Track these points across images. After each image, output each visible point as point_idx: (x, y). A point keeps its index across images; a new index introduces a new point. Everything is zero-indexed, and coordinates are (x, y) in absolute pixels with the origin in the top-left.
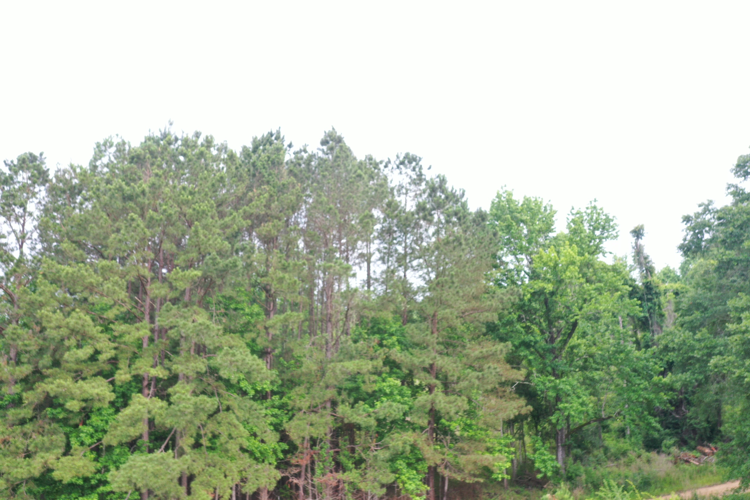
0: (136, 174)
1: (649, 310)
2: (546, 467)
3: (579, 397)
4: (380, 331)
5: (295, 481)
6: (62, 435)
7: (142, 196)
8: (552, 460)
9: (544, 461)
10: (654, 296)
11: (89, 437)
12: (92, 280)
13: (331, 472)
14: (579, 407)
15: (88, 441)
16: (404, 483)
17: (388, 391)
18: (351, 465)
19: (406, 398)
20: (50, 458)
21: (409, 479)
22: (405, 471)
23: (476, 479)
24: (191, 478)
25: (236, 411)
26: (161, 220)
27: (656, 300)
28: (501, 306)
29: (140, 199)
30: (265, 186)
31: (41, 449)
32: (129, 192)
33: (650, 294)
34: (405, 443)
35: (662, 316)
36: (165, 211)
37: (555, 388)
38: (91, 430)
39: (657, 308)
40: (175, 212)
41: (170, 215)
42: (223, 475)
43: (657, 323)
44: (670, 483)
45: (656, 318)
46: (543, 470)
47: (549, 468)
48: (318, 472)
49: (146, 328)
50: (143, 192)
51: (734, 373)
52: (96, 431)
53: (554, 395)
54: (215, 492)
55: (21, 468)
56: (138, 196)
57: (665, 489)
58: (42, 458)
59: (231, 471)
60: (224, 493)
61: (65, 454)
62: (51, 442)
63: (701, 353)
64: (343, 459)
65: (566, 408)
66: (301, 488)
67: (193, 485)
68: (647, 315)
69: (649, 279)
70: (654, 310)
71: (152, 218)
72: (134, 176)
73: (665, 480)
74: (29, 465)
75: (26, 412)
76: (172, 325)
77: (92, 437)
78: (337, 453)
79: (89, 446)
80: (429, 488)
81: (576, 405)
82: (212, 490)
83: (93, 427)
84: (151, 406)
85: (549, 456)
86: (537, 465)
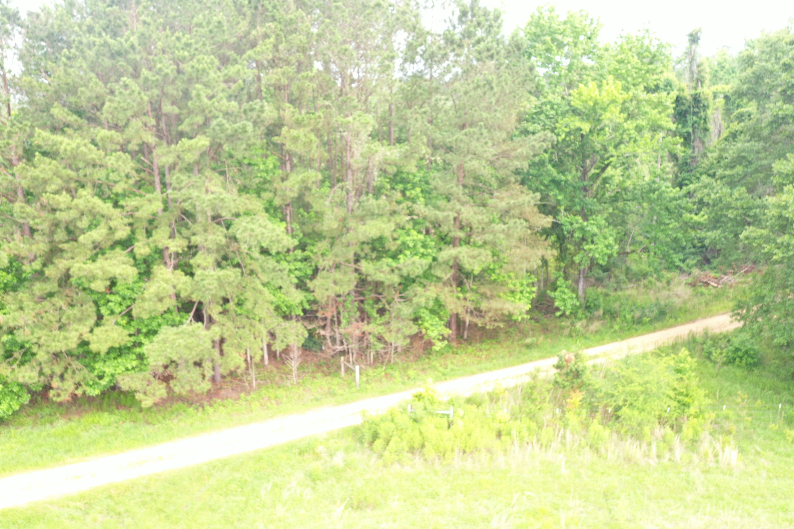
0: (120, 19)
1: (693, 125)
2: (565, 305)
3: (605, 238)
4: (403, 181)
5: (322, 332)
6: (91, 304)
7: (131, 51)
8: (572, 298)
9: (564, 300)
10: (702, 110)
11: (118, 305)
12: (94, 156)
13: (357, 321)
14: (605, 249)
15: (117, 310)
16: (427, 329)
17: (411, 245)
18: (375, 314)
19: (430, 250)
20: (84, 329)
21: (432, 325)
22: (427, 318)
23: (496, 324)
24: (222, 341)
25: (259, 275)
26: (157, 80)
27: (702, 114)
28: (532, 154)
29: (131, 56)
30: (271, 24)
31: (74, 321)
32: (116, 49)
33: (697, 107)
34: (428, 299)
35: (706, 130)
36: (160, 70)
37: (582, 229)
38: (119, 299)
39: (702, 121)
40: (172, 71)
41: (167, 74)
42: (252, 336)
43: (700, 138)
44: (685, 311)
45: (699, 134)
46: (562, 308)
47: (569, 306)
48: (344, 321)
49: (158, 200)
50: (133, 47)
51: (764, 248)
52: (124, 298)
53: (581, 236)
54: (246, 354)
55: (58, 341)
56: (127, 52)
57: (679, 320)
58: (77, 330)
59: (260, 332)
60: (256, 353)
61: (97, 324)
62: (82, 312)
63: (735, 213)
64: (367, 308)
65: (590, 250)
66: (328, 338)
67: (225, 346)
68: (690, 130)
69: (699, 90)
70: (699, 125)
71: (146, 80)
72: (118, 21)
73: (680, 309)
74: (66, 338)
75: (52, 286)
76: (185, 197)
77: (121, 304)
78: (362, 301)
79: (120, 313)
80: (450, 332)
81: (601, 246)
82: (243, 351)
83: (120, 296)
84: (175, 282)
85: (570, 295)
86: (557, 304)
